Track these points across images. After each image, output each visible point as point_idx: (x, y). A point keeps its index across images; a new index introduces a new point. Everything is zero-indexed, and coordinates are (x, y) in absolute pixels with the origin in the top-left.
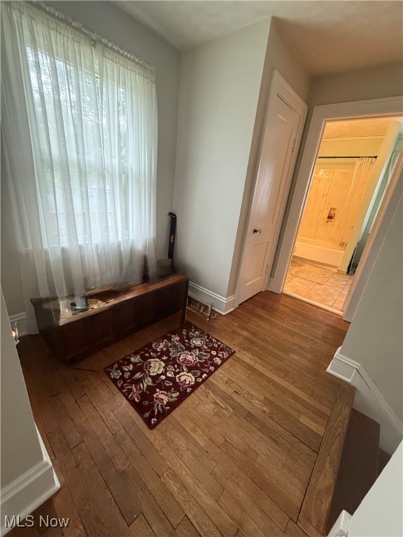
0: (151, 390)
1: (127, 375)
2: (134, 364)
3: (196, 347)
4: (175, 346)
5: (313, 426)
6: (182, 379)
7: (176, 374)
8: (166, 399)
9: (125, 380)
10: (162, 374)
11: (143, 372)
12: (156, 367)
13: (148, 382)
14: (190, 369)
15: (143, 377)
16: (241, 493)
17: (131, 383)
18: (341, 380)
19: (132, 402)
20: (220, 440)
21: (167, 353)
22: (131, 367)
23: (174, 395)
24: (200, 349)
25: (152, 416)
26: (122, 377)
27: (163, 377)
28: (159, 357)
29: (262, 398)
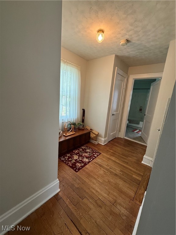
0: (75, 163)
1: (66, 159)
2: (68, 156)
3: (88, 152)
4: (81, 151)
5: (137, 178)
6: (84, 160)
7: (82, 159)
8: (80, 165)
9: (66, 161)
10: (78, 159)
11: (72, 158)
12: (76, 157)
13: (74, 161)
14: (87, 158)
15: (72, 160)
16: (115, 193)
17: (68, 161)
18: (147, 165)
19: (70, 166)
20: (107, 181)
21: (79, 153)
22: (68, 157)
23: (82, 164)
24: (89, 152)
25: (76, 169)
26: (65, 160)
27: (78, 160)
28: (76, 155)
29: (120, 170)
